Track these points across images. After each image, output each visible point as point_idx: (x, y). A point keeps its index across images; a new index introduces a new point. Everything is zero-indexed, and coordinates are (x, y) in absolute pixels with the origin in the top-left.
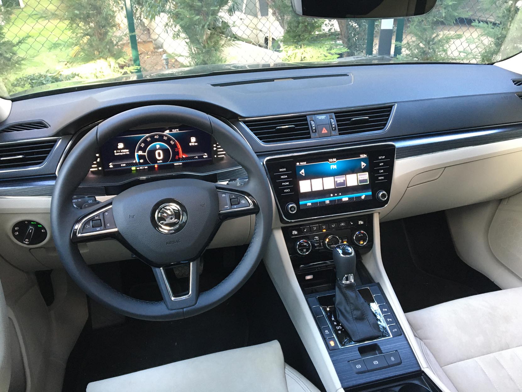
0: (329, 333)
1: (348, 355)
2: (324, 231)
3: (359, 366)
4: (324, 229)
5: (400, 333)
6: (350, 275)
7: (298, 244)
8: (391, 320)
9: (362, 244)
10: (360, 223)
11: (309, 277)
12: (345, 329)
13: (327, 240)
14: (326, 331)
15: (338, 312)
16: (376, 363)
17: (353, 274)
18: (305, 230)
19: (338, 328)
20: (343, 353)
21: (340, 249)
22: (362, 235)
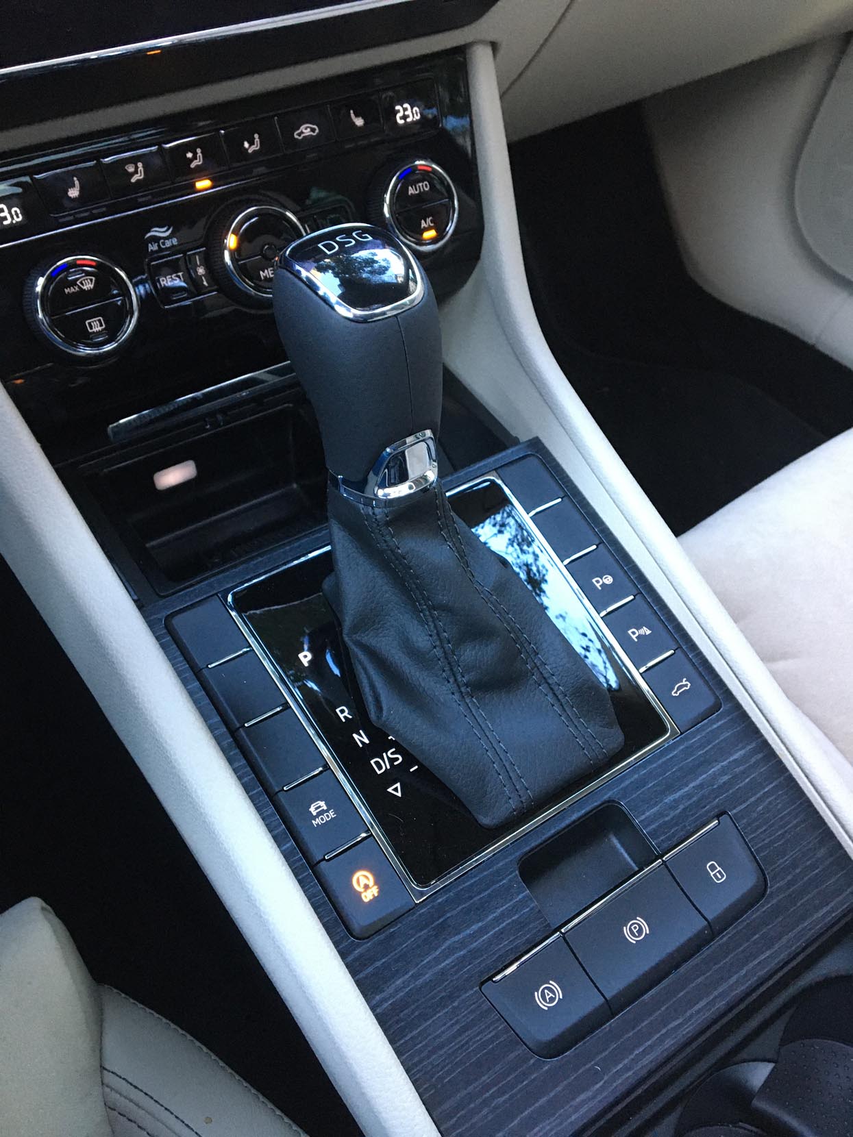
0: (331, 814)
1: (474, 937)
2: (203, 184)
3: (549, 995)
4: (200, 173)
5: (710, 701)
6: (409, 440)
7: (39, 289)
8: (646, 631)
9: (434, 241)
10: (405, 117)
11: (172, 477)
12: (421, 766)
13: (232, 241)
14: (312, 809)
15: (370, 678)
16: (640, 931)
17: (428, 433)
18: (74, 193)
19: (381, 764)
20: (442, 931)
21: (322, 269)
22: (424, 186)
